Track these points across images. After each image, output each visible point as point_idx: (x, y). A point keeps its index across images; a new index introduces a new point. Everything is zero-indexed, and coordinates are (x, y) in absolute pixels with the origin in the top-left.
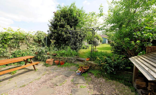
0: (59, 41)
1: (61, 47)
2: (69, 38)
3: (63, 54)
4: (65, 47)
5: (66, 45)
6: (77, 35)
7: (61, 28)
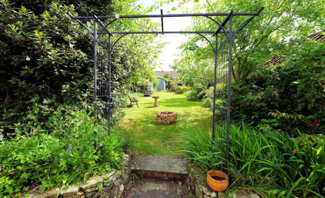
0: (12, 81)
1: (30, 116)
2: (74, 70)
3: (41, 163)
4: (58, 113)
5: (61, 100)
6: (113, 57)
7: (24, 9)
